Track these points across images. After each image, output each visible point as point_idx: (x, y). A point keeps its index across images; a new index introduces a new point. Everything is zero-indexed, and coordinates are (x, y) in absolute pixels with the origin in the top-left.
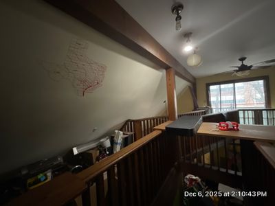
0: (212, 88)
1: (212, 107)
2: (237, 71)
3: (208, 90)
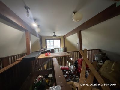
0: (47, 41)
1: (48, 48)
2: (53, 36)
3: (46, 41)
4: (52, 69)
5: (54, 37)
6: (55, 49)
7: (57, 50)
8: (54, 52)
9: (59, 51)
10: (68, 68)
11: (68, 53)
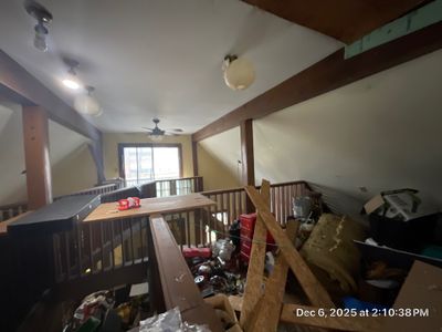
1: (127, 179)
3: (121, 154)
4: (146, 259)
5: (154, 138)
6: (158, 185)
7: (167, 186)
8: (155, 196)
9: (173, 191)
10: (207, 250)
11: (208, 195)
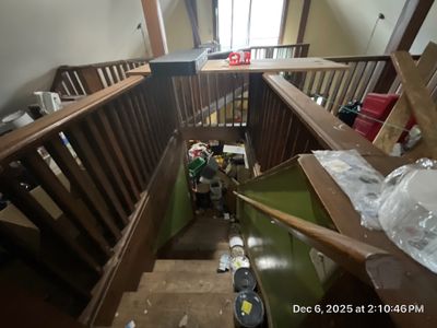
1: (221, 42)
3: (214, 6)
4: (244, 125)
6: (253, 51)
7: (262, 54)
